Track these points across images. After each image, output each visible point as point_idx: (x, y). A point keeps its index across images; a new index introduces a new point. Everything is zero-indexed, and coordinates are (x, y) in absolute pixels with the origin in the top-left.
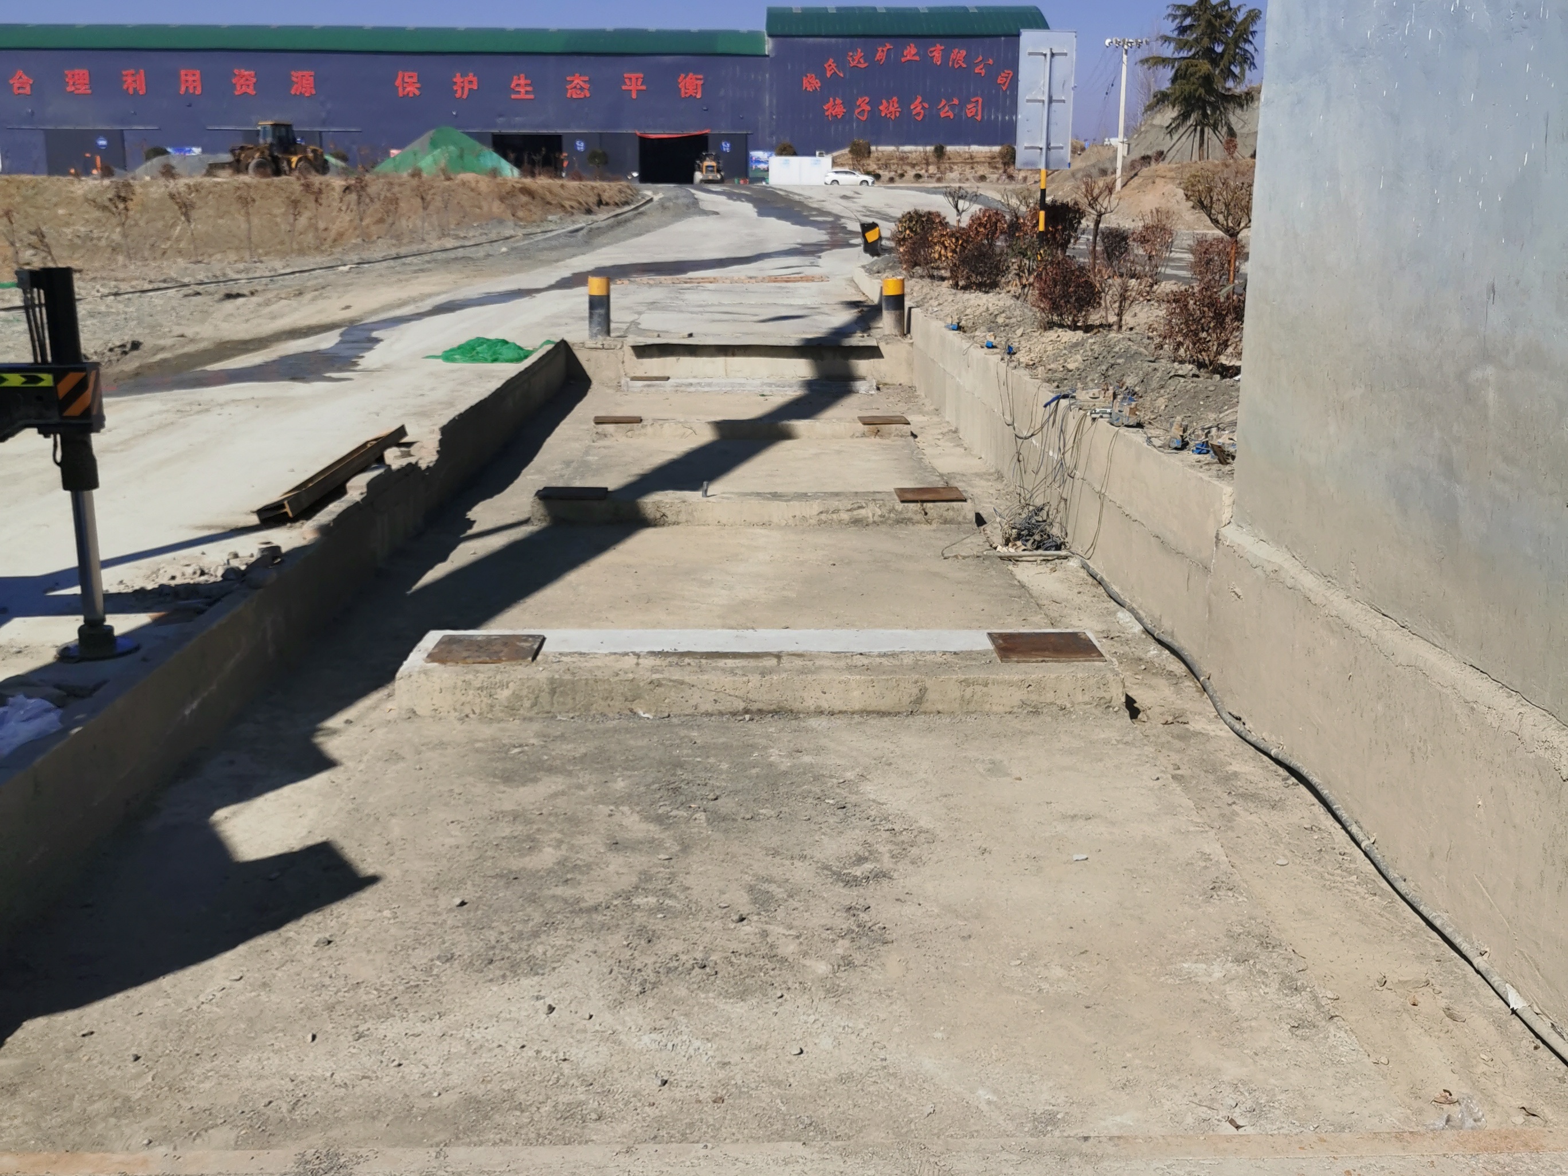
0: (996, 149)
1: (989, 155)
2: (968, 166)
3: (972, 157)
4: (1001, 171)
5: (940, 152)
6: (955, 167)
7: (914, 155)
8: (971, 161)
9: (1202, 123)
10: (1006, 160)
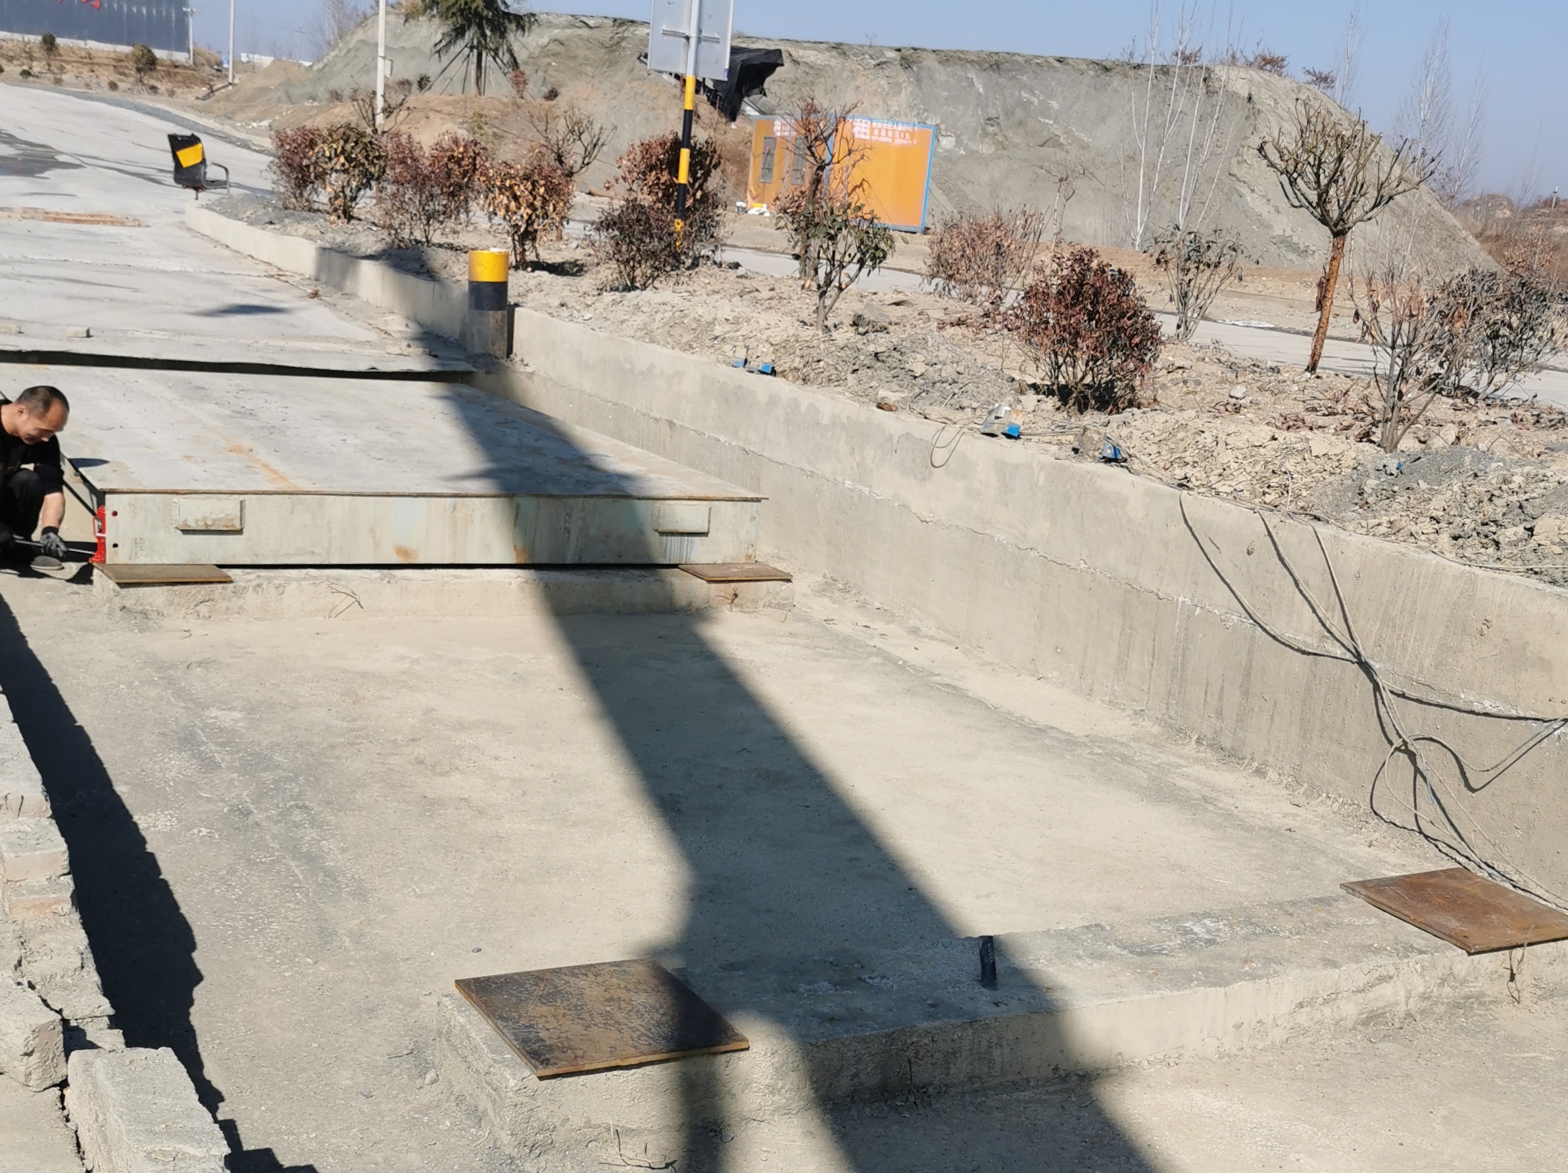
0: (126, 49)
1: (113, 55)
2: (87, 68)
3: (90, 56)
4: (132, 79)
5: (49, 44)
6: (69, 67)
7: (10, 45)
8: (89, 60)
9: (479, 48)
10: (140, 66)
